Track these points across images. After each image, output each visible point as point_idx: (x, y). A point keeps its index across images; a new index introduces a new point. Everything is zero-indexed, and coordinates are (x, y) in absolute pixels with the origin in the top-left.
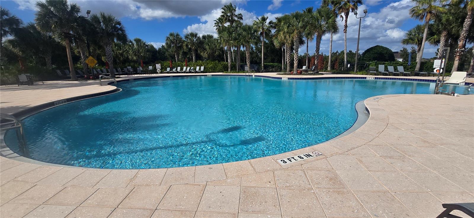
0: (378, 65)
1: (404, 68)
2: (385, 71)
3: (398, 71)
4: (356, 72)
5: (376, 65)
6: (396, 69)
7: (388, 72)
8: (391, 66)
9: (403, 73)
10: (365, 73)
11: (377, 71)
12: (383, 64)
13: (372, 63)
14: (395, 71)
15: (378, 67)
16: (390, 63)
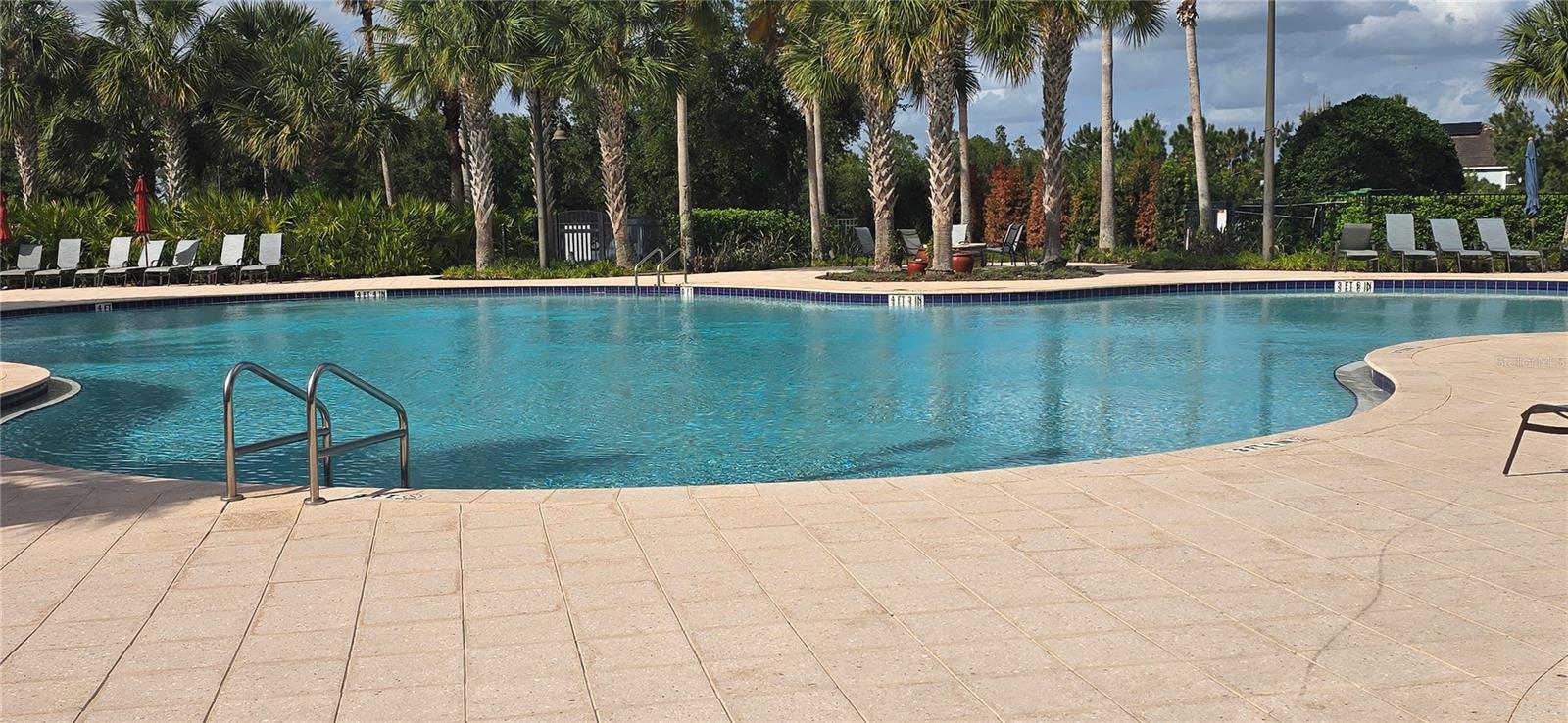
0: (1380, 212)
1: (1512, 228)
2: (1417, 248)
3: (1480, 247)
4: (1273, 256)
5: (1370, 213)
6: (1470, 236)
7: (1433, 253)
8: (1446, 216)
9: (1504, 255)
10: (1318, 258)
11: (1381, 245)
12: (1409, 207)
13: (1349, 204)
14: (1466, 248)
15: (1381, 226)
16: (1441, 200)
